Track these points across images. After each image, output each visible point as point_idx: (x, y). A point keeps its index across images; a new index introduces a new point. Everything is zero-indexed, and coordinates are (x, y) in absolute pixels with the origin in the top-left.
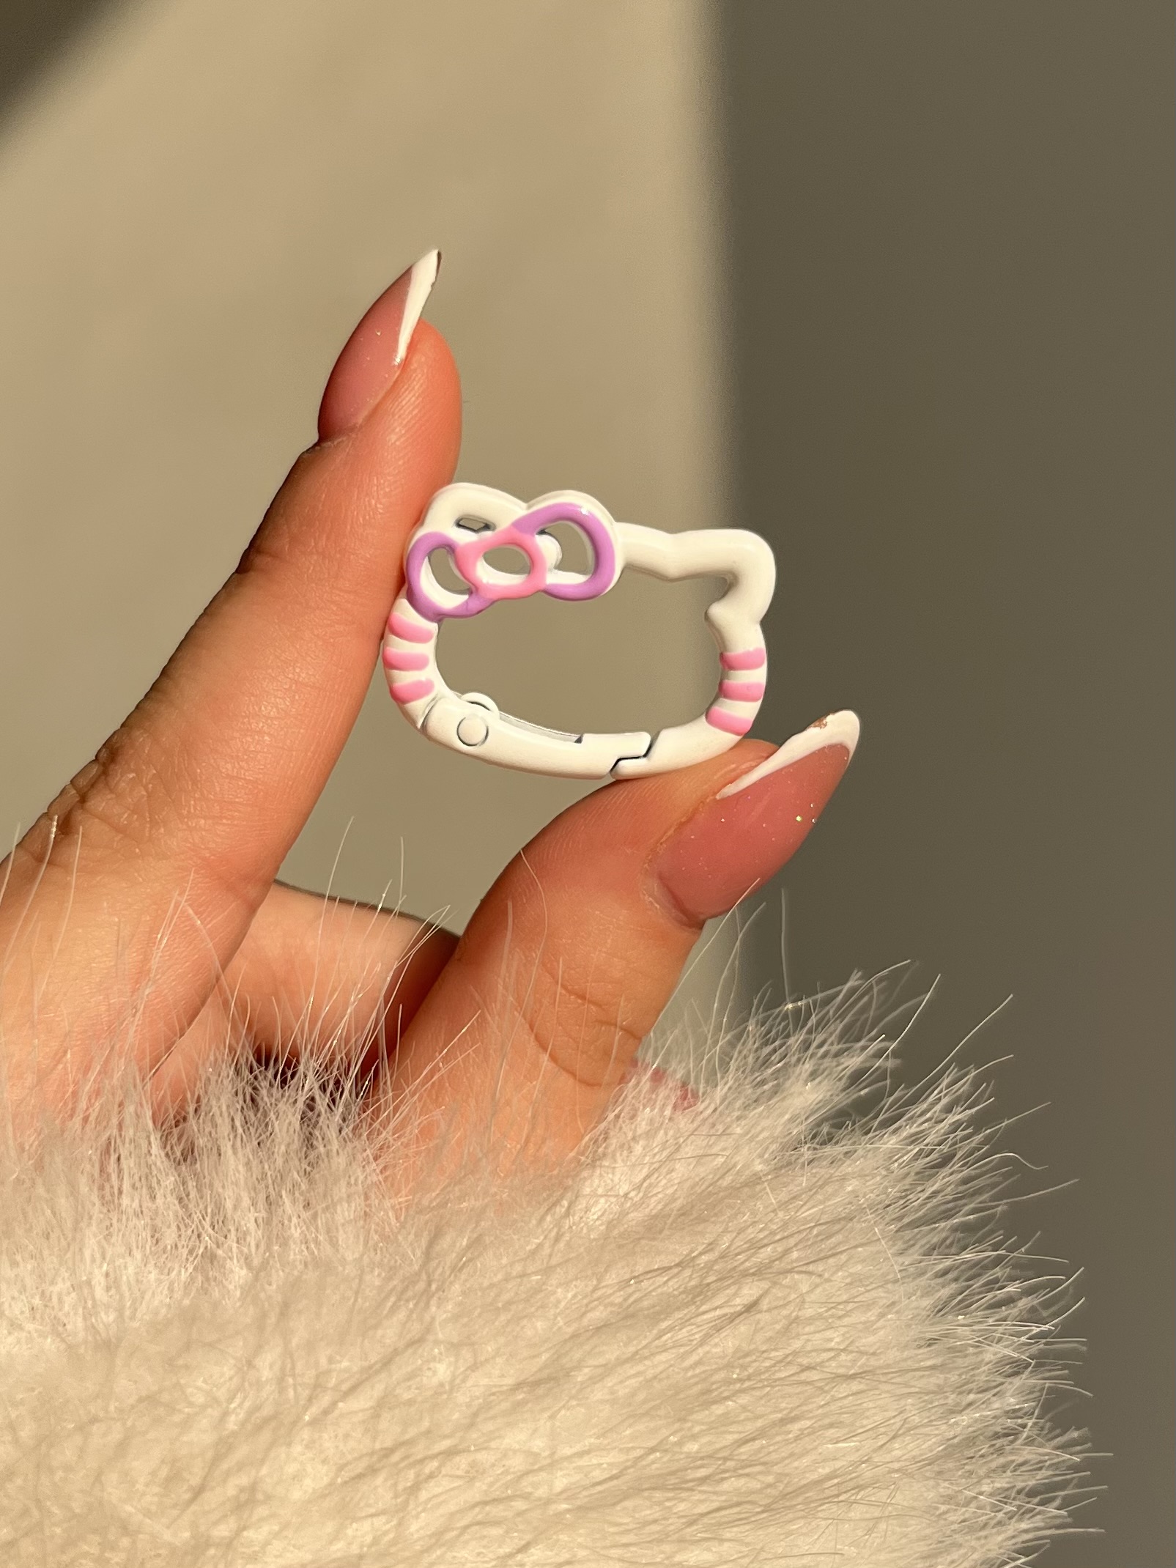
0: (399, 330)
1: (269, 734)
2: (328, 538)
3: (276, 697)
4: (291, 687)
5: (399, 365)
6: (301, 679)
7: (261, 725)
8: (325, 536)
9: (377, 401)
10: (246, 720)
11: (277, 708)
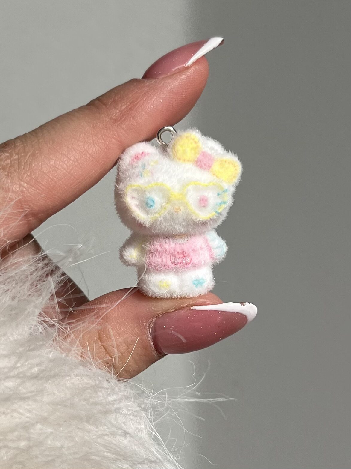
0: (193, 55)
1: (66, 165)
2: (127, 107)
3: (76, 152)
4: (83, 151)
5: (186, 66)
6: (89, 151)
7: (65, 160)
8: (126, 106)
10: (60, 155)
11: (74, 157)
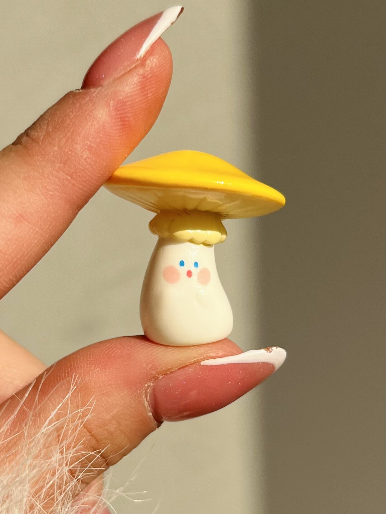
5: (138, 60)
9: (119, 76)
